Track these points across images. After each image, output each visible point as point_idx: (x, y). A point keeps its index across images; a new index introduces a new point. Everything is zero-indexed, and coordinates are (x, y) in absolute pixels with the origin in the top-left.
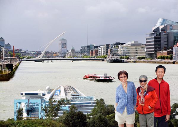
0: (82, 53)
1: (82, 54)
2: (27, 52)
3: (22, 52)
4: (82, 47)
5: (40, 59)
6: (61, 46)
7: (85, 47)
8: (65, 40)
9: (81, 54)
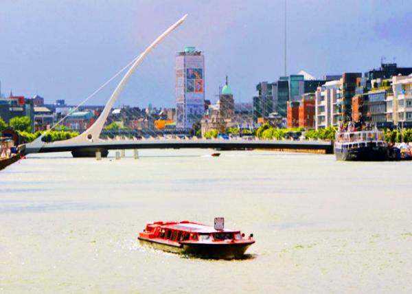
0: (260, 116)
1: (260, 120)
2: (58, 110)
3: (37, 109)
4: (259, 87)
5: (89, 142)
6: (182, 80)
7: (270, 86)
8: (199, 54)
9: (256, 120)
